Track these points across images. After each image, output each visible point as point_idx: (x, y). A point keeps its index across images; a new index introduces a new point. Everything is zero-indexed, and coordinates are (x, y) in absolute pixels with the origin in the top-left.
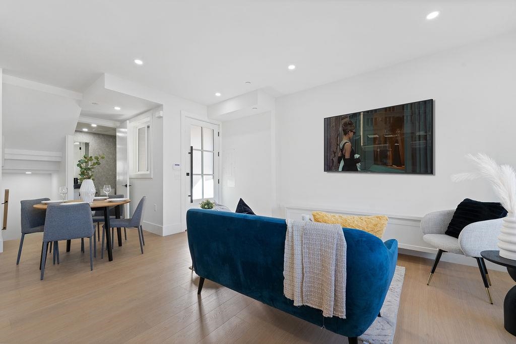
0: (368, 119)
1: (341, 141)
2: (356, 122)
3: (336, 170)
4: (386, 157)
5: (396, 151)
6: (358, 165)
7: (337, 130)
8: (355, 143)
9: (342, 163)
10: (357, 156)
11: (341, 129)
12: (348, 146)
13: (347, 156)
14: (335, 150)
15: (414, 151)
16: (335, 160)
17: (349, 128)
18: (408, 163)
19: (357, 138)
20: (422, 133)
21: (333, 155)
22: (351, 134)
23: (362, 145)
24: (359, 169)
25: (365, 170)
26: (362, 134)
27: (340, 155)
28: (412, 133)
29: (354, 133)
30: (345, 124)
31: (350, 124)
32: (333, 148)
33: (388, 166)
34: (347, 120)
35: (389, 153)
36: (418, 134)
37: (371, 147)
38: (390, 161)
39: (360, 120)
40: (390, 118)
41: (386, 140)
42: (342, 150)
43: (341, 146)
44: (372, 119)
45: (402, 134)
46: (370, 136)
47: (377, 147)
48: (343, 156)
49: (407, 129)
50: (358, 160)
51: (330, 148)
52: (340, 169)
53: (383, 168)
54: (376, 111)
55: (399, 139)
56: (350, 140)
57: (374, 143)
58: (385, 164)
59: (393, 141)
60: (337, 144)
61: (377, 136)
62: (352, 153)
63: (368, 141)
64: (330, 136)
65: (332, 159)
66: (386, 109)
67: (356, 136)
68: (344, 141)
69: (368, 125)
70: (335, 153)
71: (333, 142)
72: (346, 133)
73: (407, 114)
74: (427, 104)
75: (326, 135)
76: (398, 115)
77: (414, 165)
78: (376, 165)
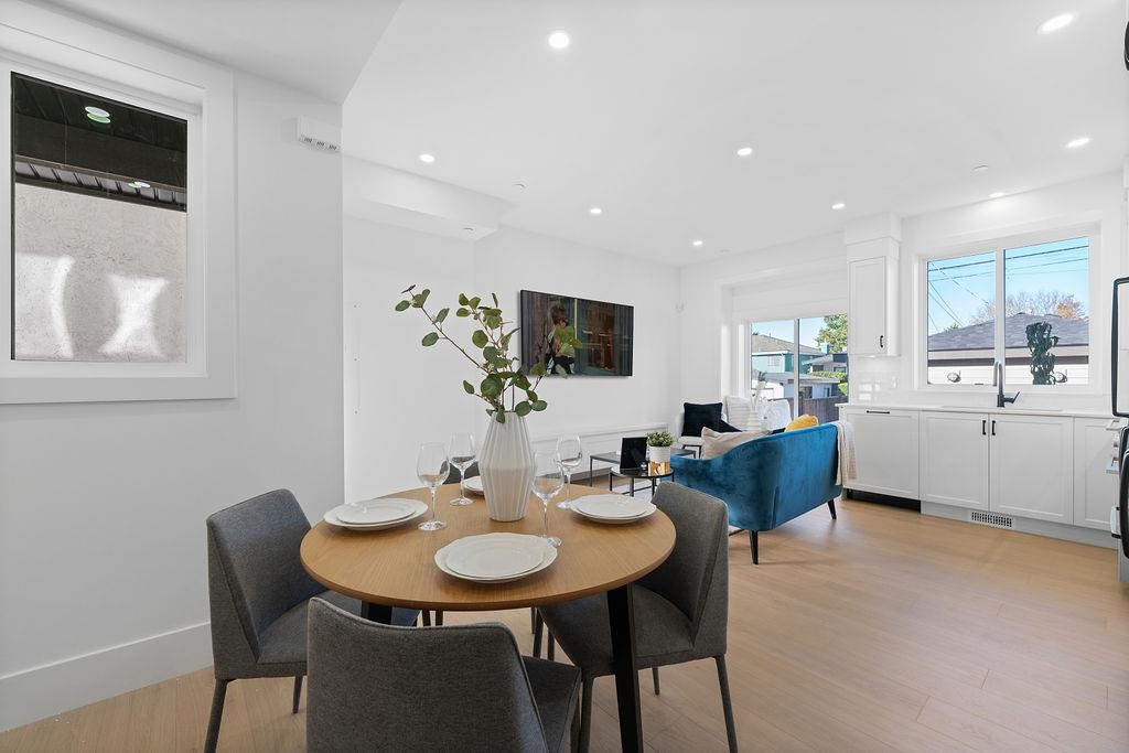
0: (582, 310)
4: (600, 358)
5: (608, 352)
7: (545, 316)
9: (551, 364)
11: (549, 314)
15: (621, 352)
16: (541, 357)
17: (560, 315)
18: (617, 363)
20: (627, 337)
21: (538, 351)
22: (564, 325)
24: (573, 372)
25: (580, 373)
26: (576, 327)
27: (547, 351)
28: (620, 335)
29: (567, 323)
30: (555, 309)
31: (562, 310)
32: (538, 340)
33: (601, 367)
34: (558, 303)
35: (603, 354)
36: (624, 337)
37: (585, 345)
38: (603, 363)
40: (603, 314)
41: (600, 339)
42: (551, 345)
43: (550, 338)
44: (587, 310)
45: (613, 335)
46: (585, 332)
47: (592, 346)
48: (552, 354)
49: (617, 331)
50: (571, 361)
51: (533, 336)
52: (549, 371)
53: (597, 370)
54: (591, 302)
55: (611, 339)
57: (589, 341)
58: (598, 366)
59: (605, 341)
61: (591, 333)
63: (582, 336)
65: (537, 357)
66: (600, 303)
69: (582, 316)
70: (540, 348)
71: (538, 329)
72: (556, 323)
73: (617, 314)
74: (630, 309)
75: (525, 317)
76: (609, 314)
77: (621, 367)
78: (591, 366)
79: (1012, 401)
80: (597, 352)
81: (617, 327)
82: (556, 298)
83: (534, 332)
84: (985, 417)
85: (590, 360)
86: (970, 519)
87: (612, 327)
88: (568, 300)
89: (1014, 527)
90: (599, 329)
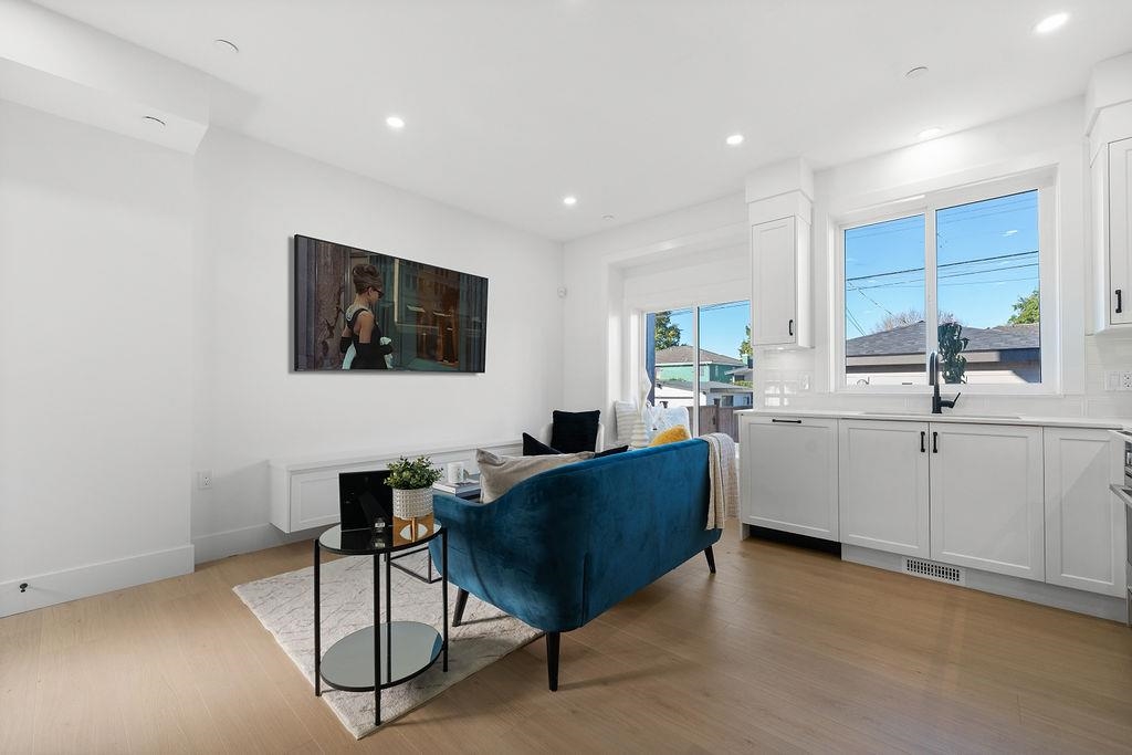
0: (408, 277)
1: (349, 302)
2: (385, 274)
3: (336, 366)
4: (435, 347)
5: (448, 337)
6: (388, 358)
8: (382, 313)
9: (351, 353)
10: (385, 340)
11: (348, 277)
12: (367, 317)
13: (364, 338)
14: (332, 321)
15: (469, 339)
16: (333, 344)
17: (369, 280)
18: (462, 357)
19: (387, 306)
20: (477, 319)
21: (327, 333)
22: (374, 295)
23: (396, 320)
24: (389, 366)
25: (401, 367)
26: (396, 300)
27: (345, 333)
28: (468, 317)
29: (381, 295)
30: (360, 270)
31: (373, 273)
32: (327, 315)
33: (437, 360)
34: (365, 262)
35: (440, 341)
36: (473, 319)
37: (411, 328)
38: (439, 354)
39: (393, 274)
40: (442, 286)
41: (435, 320)
42: (351, 324)
43: (350, 314)
44: (415, 278)
45: (457, 316)
46: (411, 308)
47: (423, 329)
48: (353, 338)
49: (462, 310)
50: (388, 349)
51: (318, 311)
52: (347, 364)
53: (430, 364)
54: (422, 266)
55: (453, 321)
56: (370, 305)
57: (418, 322)
58: (433, 358)
59: (445, 323)
60: (339, 310)
61: (422, 310)
62: (376, 334)
63: (407, 315)
64: (317, 286)
65: (324, 343)
66: (436, 270)
67: (384, 301)
68: (357, 305)
69: (408, 286)
70: (331, 328)
71: (327, 299)
72: (361, 290)
73: (463, 287)
74: (483, 282)
75: (303, 278)
76: (451, 286)
77: (468, 360)
78: (418, 357)
79: (951, 405)
80: (431, 339)
81: (463, 305)
82: (362, 254)
83: (319, 304)
84: (924, 428)
85: (419, 351)
86: (904, 570)
87: (456, 305)
88: (382, 259)
89: (962, 582)
90: (434, 306)
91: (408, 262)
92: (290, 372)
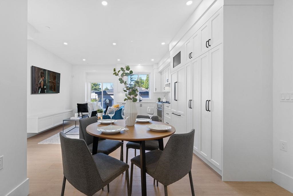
0: (49, 74)
3: (38, 93)
4: (52, 88)
5: (54, 87)
6: (45, 90)
7: (39, 75)
8: (45, 81)
9: (40, 90)
10: (45, 87)
11: (40, 74)
12: (42, 82)
13: (42, 87)
15: (57, 86)
16: (37, 88)
17: (43, 75)
18: (56, 91)
23: (47, 83)
24: (45, 92)
25: (48, 92)
26: (47, 79)
27: (39, 86)
29: (45, 77)
30: (42, 73)
32: (37, 82)
34: (42, 71)
35: (53, 87)
36: (58, 82)
37: (49, 84)
38: (53, 89)
40: (53, 75)
41: (52, 83)
42: (40, 84)
43: (40, 82)
45: (56, 81)
46: (49, 80)
48: (40, 87)
49: (56, 80)
50: (45, 89)
51: (35, 82)
52: (39, 92)
53: (52, 92)
56: (43, 80)
58: (52, 90)
59: (54, 83)
62: (44, 86)
64: (35, 76)
68: (41, 80)
69: (48, 76)
70: (37, 85)
71: (37, 79)
72: (42, 77)
74: (60, 74)
75: (33, 75)
76: (55, 75)
78: (50, 90)
80: (52, 86)
81: (56, 79)
82: (42, 69)
83: (35, 80)
84: (140, 104)
85: (50, 89)
87: (55, 79)
88: (45, 70)
90: (52, 80)
91: (49, 71)
92: (31, 94)
